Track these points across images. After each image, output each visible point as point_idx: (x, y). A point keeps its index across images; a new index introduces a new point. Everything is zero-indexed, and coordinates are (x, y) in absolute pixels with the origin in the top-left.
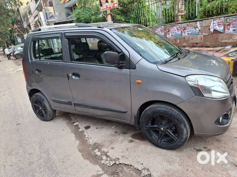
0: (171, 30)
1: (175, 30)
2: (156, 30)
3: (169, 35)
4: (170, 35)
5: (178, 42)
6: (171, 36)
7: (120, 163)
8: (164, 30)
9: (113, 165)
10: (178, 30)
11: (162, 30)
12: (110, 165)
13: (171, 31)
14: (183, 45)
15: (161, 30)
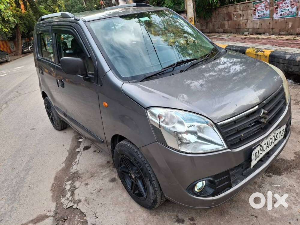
0: (281, 6)
1: (288, 6)
2: (259, 6)
3: (277, 14)
4: (279, 14)
5: (290, 26)
6: (280, 17)
7: (78, 207)
8: (270, 7)
9: (69, 207)
10: (293, 6)
11: (267, 5)
12: (65, 207)
13: (280, 8)
14: (297, 32)
15: (265, 6)
